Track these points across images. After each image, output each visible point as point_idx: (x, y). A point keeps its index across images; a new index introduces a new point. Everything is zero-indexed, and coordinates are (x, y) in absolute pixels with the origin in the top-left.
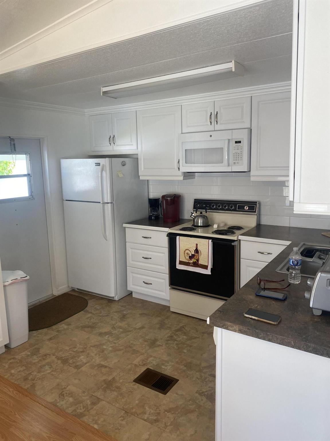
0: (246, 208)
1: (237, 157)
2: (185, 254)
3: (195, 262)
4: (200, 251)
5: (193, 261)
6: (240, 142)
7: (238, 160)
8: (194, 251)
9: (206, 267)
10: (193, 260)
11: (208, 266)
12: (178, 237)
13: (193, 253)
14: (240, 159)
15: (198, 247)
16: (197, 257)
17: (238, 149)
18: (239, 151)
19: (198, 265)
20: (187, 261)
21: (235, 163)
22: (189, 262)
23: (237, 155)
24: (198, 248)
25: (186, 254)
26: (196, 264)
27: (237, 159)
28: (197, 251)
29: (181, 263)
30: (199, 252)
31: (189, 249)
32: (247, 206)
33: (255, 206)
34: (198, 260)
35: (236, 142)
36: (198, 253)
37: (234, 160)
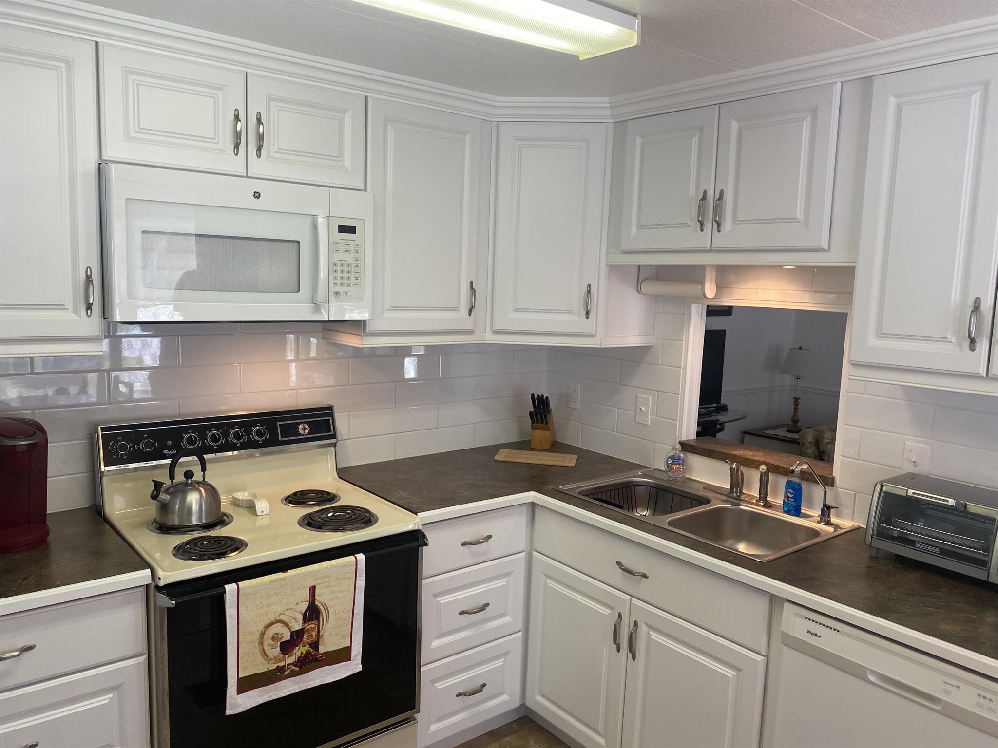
0: (304, 429)
1: (345, 275)
2: (261, 643)
3: (308, 653)
4: (325, 606)
5: (298, 654)
6: (352, 230)
7: (348, 285)
8: (300, 617)
9: (343, 655)
10: (300, 650)
11: (351, 646)
12: (230, 590)
13: (297, 626)
14: (352, 281)
15: (317, 598)
16: (314, 633)
17: (347, 251)
18: (349, 258)
19: (316, 660)
20: (273, 667)
21: (337, 293)
22: (281, 664)
23: (346, 269)
24: (319, 599)
25: (267, 641)
26: (307, 663)
27: (345, 281)
28: (313, 613)
29: (245, 685)
30: (323, 611)
31: (283, 618)
32: (305, 422)
33: (330, 418)
34: (315, 645)
35: (342, 229)
36: (318, 619)
37: (335, 284)
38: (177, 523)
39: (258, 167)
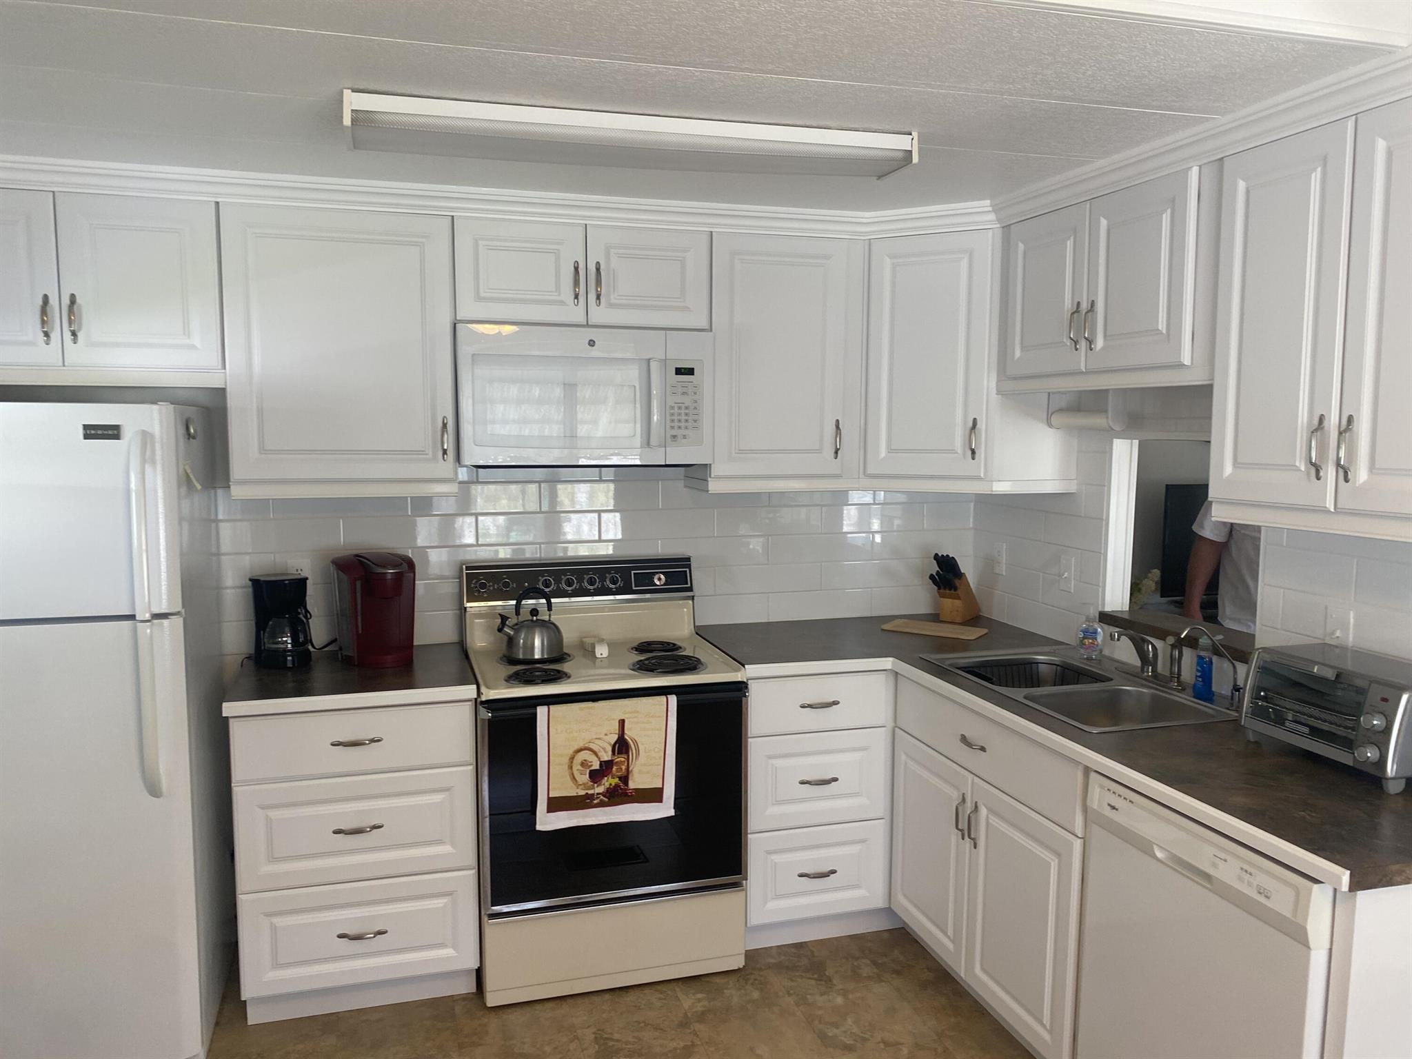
0: (659, 580)
1: (683, 418)
2: (571, 767)
3: (617, 786)
4: (635, 742)
5: (607, 785)
6: (690, 372)
7: (686, 428)
8: (609, 749)
9: (654, 795)
10: (609, 782)
11: (662, 788)
12: (541, 711)
13: (606, 756)
14: (690, 424)
15: (626, 732)
16: (624, 767)
17: (684, 393)
18: (687, 401)
19: (626, 794)
20: (582, 793)
21: (674, 437)
22: (590, 792)
23: (683, 411)
24: (629, 734)
25: (577, 767)
26: (619, 795)
27: (683, 424)
28: (622, 746)
29: (556, 805)
30: (633, 746)
31: (592, 746)
32: (661, 573)
33: (688, 570)
34: (625, 779)
35: (679, 371)
36: (627, 753)
37: (672, 427)
38: (521, 657)
39: (599, 314)
